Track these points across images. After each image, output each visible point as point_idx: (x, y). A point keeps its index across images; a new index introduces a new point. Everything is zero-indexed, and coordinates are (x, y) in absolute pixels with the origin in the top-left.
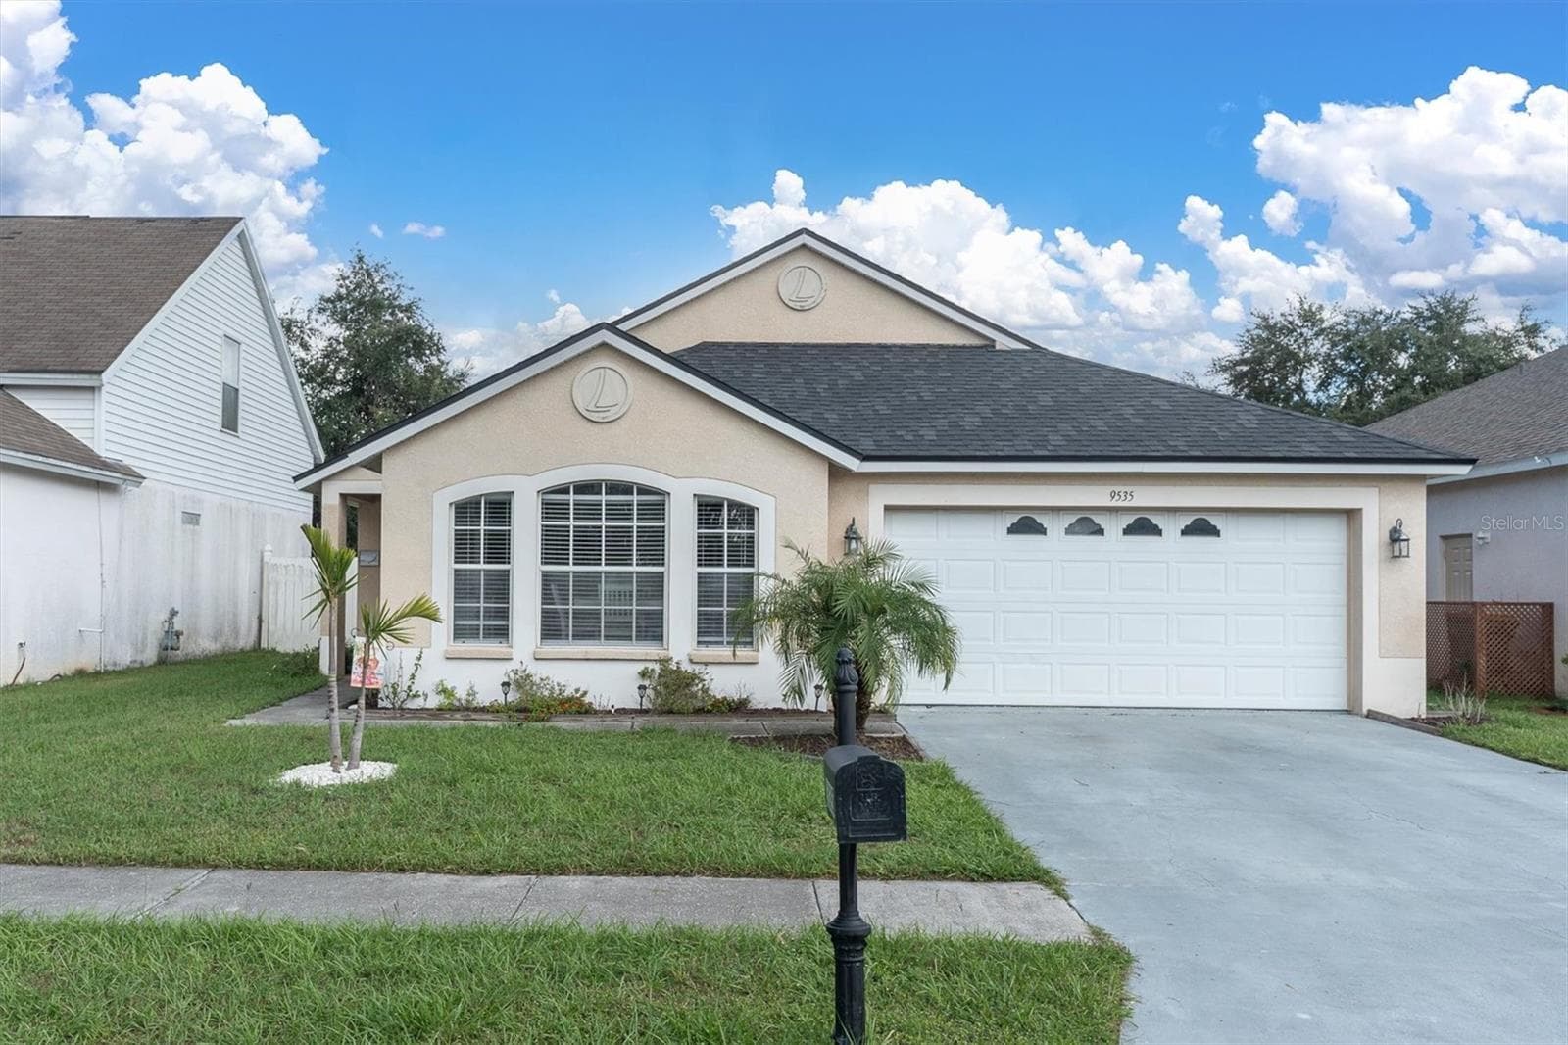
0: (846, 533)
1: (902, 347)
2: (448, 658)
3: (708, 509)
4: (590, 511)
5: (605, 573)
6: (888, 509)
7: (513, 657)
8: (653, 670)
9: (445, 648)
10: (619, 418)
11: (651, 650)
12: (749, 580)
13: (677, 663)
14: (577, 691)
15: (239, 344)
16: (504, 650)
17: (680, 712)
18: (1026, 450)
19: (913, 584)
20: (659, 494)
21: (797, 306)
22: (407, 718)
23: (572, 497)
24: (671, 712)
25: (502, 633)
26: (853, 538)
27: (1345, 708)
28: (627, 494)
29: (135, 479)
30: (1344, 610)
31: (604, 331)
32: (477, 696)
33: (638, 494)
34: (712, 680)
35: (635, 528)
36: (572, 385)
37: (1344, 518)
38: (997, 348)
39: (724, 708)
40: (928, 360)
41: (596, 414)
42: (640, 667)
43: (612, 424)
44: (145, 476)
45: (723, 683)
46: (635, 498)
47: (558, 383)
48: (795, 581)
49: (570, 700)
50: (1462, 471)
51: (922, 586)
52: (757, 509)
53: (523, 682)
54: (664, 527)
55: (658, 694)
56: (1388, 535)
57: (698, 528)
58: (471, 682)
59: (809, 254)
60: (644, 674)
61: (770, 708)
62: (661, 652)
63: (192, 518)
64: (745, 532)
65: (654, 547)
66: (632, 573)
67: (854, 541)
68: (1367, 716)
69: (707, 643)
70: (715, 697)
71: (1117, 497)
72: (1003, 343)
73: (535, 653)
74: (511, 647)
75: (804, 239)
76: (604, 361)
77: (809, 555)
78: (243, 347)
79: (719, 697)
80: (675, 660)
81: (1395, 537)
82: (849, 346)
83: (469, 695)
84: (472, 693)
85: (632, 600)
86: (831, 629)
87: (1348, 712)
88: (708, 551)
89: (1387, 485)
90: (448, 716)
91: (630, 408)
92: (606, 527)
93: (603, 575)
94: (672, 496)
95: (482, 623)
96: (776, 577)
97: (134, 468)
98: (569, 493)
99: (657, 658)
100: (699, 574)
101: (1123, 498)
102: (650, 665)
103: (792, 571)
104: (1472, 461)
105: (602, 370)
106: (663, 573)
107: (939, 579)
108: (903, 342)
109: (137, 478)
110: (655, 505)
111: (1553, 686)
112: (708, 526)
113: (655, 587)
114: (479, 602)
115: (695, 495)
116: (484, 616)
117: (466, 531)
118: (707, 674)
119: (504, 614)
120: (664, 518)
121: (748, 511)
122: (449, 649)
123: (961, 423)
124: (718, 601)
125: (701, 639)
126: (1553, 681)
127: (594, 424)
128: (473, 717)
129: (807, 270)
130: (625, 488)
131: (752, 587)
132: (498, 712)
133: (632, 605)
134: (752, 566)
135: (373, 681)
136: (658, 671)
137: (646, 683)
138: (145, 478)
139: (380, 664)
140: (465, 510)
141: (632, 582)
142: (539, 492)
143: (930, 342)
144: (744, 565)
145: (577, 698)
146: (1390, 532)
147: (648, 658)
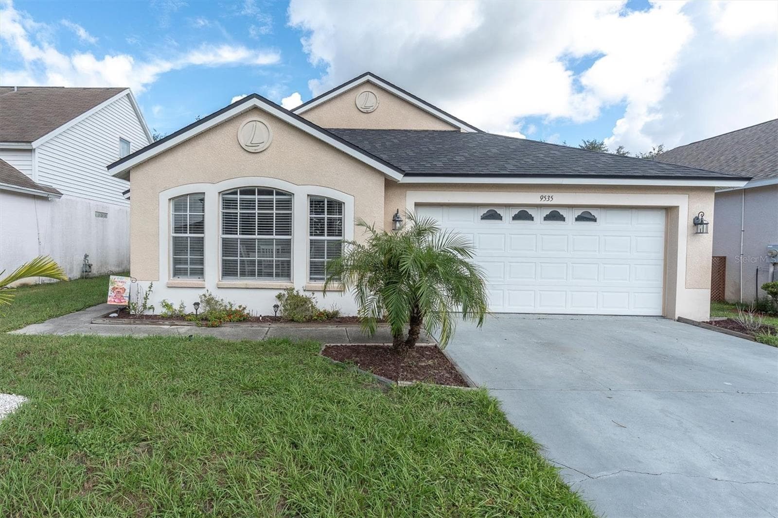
0: (394, 217)
1: (415, 131)
2: (168, 287)
3: (316, 204)
4: (249, 205)
5: (258, 239)
6: (417, 205)
7: (206, 286)
8: (284, 295)
9: (167, 281)
10: (263, 151)
11: (283, 283)
12: (339, 244)
13: (297, 291)
14: (240, 307)
15: (130, 143)
16: (200, 282)
17: (297, 322)
18: (496, 171)
19: (456, 249)
20: (288, 195)
21: (365, 110)
22: (137, 324)
23: (239, 197)
24: (292, 320)
25: (200, 273)
26: (397, 221)
27: (661, 315)
28: (270, 195)
29: (58, 195)
30: (662, 263)
31: (255, 98)
32: (185, 308)
33: (276, 195)
34: (317, 302)
35: (274, 214)
36: (237, 131)
37: (663, 213)
38: (461, 132)
39: (324, 318)
40: (429, 136)
41: (250, 147)
42: (277, 293)
43: (261, 154)
44: (62, 193)
45: (324, 303)
46: (274, 197)
47: (229, 130)
48: (367, 246)
49: (236, 312)
50: (742, 184)
51: (462, 251)
52: (344, 203)
53: (209, 301)
54: (291, 214)
55: (286, 310)
56: (692, 221)
57: (310, 214)
58: (181, 301)
59: (370, 85)
60: (279, 297)
61: (351, 316)
62: (289, 284)
63: (104, 215)
64: (338, 216)
65: (285, 225)
66: (273, 239)
67: (398, 222)
68: (678, 321)
69: (315, 279)
70: (319, 310)
71: (544, 199)
72: (464, 129)
73: (217, 284)
74: (204, 281)
75: (368, 77)
76: (255, 117)
77: (374, 229)
78: (131, 144)
79: (322, 310)
80: (296, 290)
81: (698, 222)
82: (390, 130)
83: (181, 307)
84: (182, 306)
85: (273, 255)
86: (396, 283)
87: (663, 317)
88: (316, 227)
89: (693, 193)
90: (161, 323)
91: (270, 144)
92: (258, 214)
93: (257, 241)
94: (295, 195)
95: (189, 266)
96: (354, 243)
97: (57, 190)
98: (237, 194)
99: (285, 288)
100: (311, 240)
101: (547, 199)
102: (282, 292)
103: (364, 240)
104: (748, 179)
105: (254, 122)
106: (290, 239)
107: (475, 245)
108: (416, 129)
109: (59, 194)
110: (286, 201)
111: (724, 296)
112: (317, 213)
113: (286, 248)
114: (187, 255)
115: (308, 195)
116: (190, 263)
117: (181, 215)
118: (314, 298)
119: (201, 262)
120: (291, 209)
121: (339, 205)
122: (171, 281)
123: (454, 159)
124: (322, 255)
125: (312, 277)
126: (724, 293)
127: (250, 154)
128: (176, 323)
129: (370, 93)
130: (268, 192)
131: (341, 248)
132: (190, 320)
133: (273, 257)
134: (341, 236)
135: (122, 301)
136: (287, 296)
137: (279, 303)
138: (62, 194)
139: (126, 291)
140: (179, 202)
141: (273, 244)
142: (220, 193)
143: (429, 129)
144: (336, 235)
145: (239, 311)
146: (694, 219)
147: (281, 288)
